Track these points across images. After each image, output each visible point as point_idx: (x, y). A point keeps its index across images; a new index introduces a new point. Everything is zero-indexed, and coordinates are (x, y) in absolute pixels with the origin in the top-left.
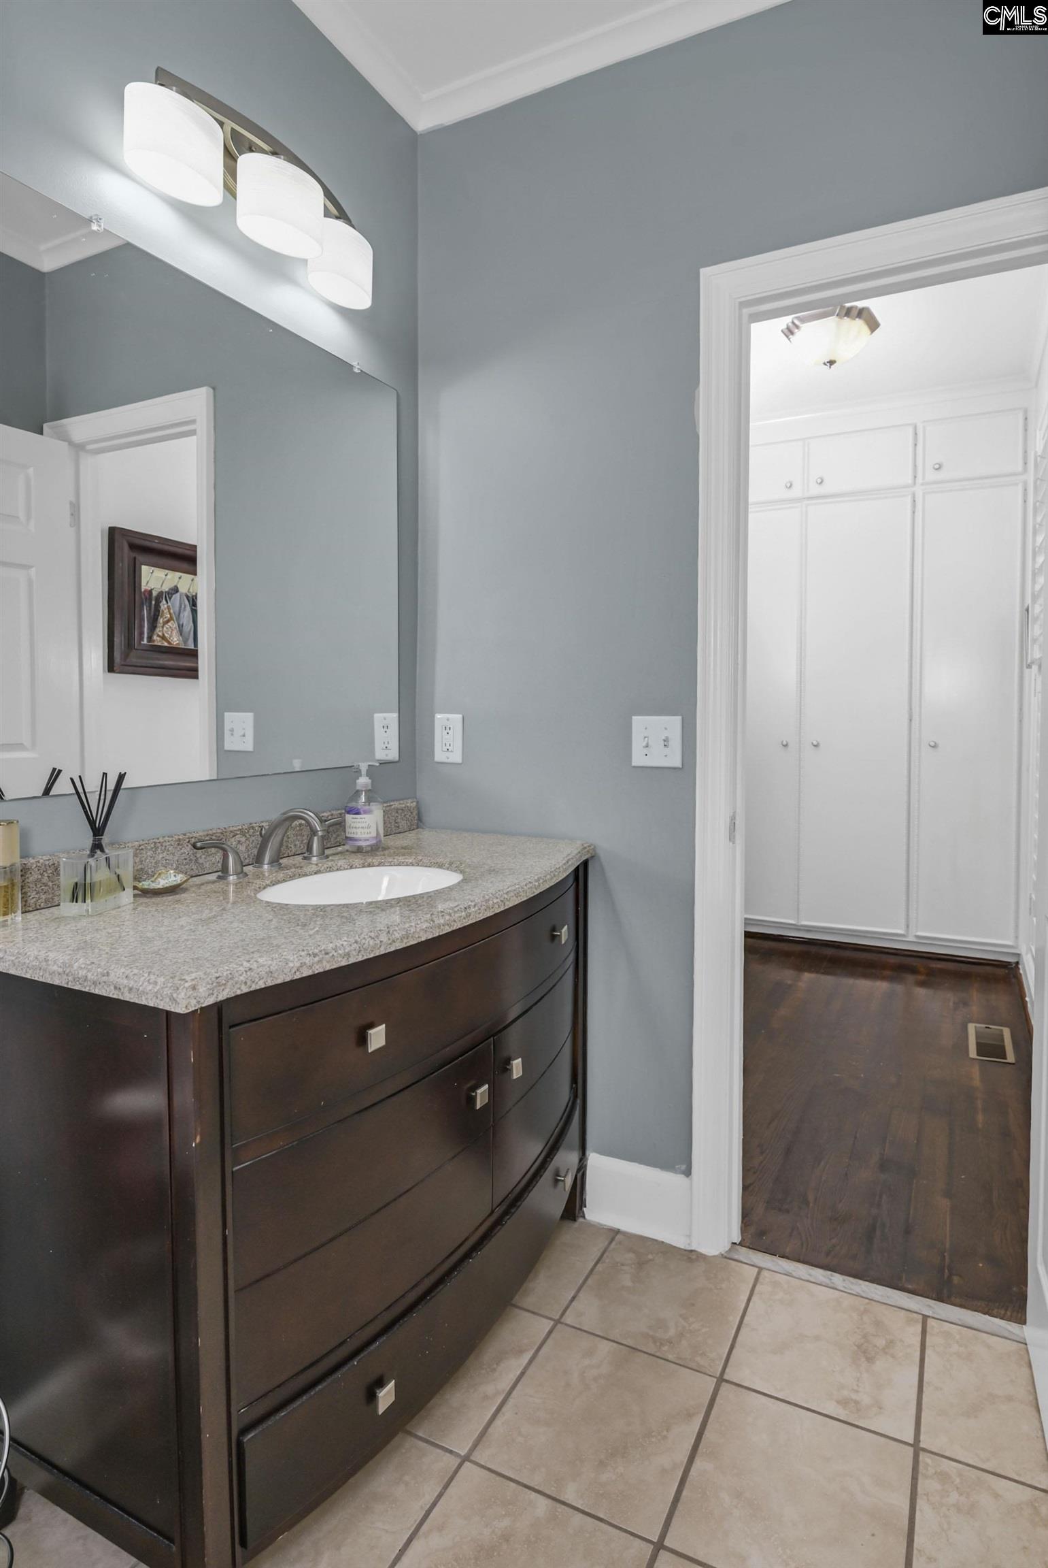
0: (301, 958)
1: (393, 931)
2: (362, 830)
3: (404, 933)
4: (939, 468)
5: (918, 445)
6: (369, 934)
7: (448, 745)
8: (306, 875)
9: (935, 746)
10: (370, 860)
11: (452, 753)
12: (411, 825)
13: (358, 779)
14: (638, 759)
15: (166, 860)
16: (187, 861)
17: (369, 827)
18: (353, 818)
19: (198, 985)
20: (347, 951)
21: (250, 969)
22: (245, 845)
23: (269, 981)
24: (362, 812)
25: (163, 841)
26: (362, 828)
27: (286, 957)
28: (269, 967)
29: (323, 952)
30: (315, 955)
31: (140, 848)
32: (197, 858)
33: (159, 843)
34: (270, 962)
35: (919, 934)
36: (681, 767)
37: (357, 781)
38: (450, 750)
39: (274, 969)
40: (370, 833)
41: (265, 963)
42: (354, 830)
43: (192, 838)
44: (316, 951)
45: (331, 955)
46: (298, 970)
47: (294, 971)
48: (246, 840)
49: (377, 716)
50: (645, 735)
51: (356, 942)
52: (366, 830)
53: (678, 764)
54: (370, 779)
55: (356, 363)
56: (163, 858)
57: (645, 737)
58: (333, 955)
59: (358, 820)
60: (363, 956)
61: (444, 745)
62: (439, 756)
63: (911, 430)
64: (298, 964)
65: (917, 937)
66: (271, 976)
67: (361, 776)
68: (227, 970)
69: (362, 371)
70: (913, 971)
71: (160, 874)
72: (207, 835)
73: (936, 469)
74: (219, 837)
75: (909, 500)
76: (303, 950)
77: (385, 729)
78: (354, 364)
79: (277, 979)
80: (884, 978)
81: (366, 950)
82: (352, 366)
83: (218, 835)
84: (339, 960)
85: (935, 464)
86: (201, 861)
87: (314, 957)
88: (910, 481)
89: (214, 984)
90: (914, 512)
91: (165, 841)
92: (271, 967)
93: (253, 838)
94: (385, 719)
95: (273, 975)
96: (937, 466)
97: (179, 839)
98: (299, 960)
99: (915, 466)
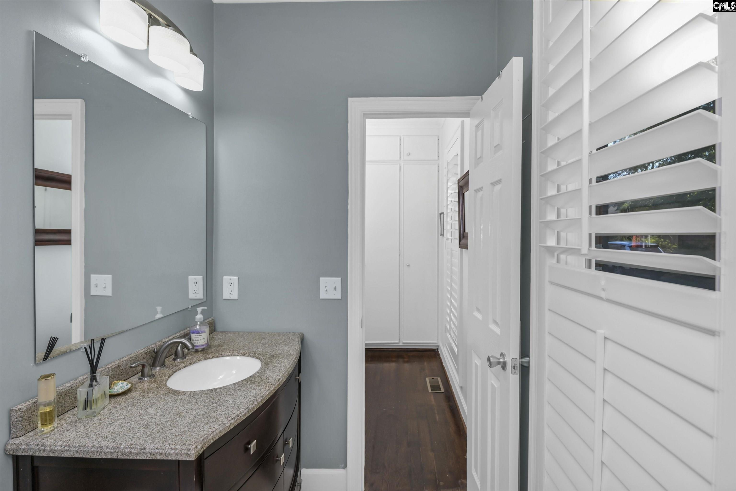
0: (230, 421)
1: (258, 399)
2: (201, 341)
3: (262, 399)
4: (409, 155)
5: (401, 144)
6: (250, 402)
7: (230, 291)
8: (180, 369)
9: (408, 266)
10: (208, 356)
11: (232, 295)
12: (212, 331)
13: (196, 316)
14: (322, 295)
15: (113, 375)
16: (122, 373)
17: (204, 339)
18: (195, 336)
19: (197, 446)
20: (245, 413)
21: (213, 432)
22: (146, 358)
23: (220, 435)
24: (200, 333)
25: (111, 366)
26: (201, 340)
27: (224, 422)
28: (219, 429)
29: (237, 416)
30: (234, 418)
31: (102, 372)
32: (126, 371)
33: (110, 367)
34: (219, 426)
35: (404, 342)
36: (341, 299)
37: (196, 317)
38: (231, 294)
39: (221, 429)
40: (204, 342)
41: (217, 428)
42: (196, 342)
43: (124, 361)
44: (234, 416)
45: (240, 416)
46: (229, 427)
47: (228, 428)
48: (147, 356)
49: (190, 277)
50: (326, 286)
51: (247, 408)
52: (202, 341)
53: (340, 297)
54: (202, 315)
55: (190, 114)
56: (112, 374)
57: (326, 287)
58: (241, 416)
59: (199, 336)
60: (250, 413)
61: (228, 291)
62: (226, 296)
63: (399, 138)
64: (229, 424)
65: (403, 343)
66: (220, 433)
67: (198, 314)
68: (205, 435)
69: (192, 117)
70: (402, 357)
71: (114, 384)
72: (130, 358)
73: (408, 155)
74: (136, 357)
75: (398, 166)
76: (229, 417)
77: (195, 284)
78: (189, 114)
79: (222, 433)
80: (393, 361)
81: (251, 410)
82: (188, 115)
83: (135, 356)
84: (243, 417)
85: (408, 153)
86: (128, 372)
87: (234, 419)
88: (398, 159)
89: (203, 443)
90: (400, 171)
91: (113, 366)
92: (220, 429)
93: (150, 354)
94: (195, 279)
95: (221, 432)
96: (408, 154)
97: (119, 363)
98: (229, 422)
99: (400, 153)
